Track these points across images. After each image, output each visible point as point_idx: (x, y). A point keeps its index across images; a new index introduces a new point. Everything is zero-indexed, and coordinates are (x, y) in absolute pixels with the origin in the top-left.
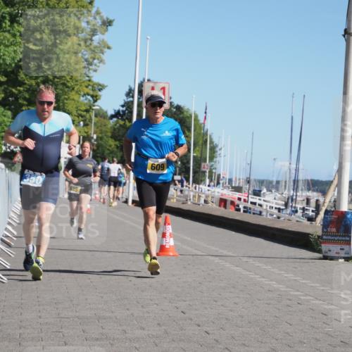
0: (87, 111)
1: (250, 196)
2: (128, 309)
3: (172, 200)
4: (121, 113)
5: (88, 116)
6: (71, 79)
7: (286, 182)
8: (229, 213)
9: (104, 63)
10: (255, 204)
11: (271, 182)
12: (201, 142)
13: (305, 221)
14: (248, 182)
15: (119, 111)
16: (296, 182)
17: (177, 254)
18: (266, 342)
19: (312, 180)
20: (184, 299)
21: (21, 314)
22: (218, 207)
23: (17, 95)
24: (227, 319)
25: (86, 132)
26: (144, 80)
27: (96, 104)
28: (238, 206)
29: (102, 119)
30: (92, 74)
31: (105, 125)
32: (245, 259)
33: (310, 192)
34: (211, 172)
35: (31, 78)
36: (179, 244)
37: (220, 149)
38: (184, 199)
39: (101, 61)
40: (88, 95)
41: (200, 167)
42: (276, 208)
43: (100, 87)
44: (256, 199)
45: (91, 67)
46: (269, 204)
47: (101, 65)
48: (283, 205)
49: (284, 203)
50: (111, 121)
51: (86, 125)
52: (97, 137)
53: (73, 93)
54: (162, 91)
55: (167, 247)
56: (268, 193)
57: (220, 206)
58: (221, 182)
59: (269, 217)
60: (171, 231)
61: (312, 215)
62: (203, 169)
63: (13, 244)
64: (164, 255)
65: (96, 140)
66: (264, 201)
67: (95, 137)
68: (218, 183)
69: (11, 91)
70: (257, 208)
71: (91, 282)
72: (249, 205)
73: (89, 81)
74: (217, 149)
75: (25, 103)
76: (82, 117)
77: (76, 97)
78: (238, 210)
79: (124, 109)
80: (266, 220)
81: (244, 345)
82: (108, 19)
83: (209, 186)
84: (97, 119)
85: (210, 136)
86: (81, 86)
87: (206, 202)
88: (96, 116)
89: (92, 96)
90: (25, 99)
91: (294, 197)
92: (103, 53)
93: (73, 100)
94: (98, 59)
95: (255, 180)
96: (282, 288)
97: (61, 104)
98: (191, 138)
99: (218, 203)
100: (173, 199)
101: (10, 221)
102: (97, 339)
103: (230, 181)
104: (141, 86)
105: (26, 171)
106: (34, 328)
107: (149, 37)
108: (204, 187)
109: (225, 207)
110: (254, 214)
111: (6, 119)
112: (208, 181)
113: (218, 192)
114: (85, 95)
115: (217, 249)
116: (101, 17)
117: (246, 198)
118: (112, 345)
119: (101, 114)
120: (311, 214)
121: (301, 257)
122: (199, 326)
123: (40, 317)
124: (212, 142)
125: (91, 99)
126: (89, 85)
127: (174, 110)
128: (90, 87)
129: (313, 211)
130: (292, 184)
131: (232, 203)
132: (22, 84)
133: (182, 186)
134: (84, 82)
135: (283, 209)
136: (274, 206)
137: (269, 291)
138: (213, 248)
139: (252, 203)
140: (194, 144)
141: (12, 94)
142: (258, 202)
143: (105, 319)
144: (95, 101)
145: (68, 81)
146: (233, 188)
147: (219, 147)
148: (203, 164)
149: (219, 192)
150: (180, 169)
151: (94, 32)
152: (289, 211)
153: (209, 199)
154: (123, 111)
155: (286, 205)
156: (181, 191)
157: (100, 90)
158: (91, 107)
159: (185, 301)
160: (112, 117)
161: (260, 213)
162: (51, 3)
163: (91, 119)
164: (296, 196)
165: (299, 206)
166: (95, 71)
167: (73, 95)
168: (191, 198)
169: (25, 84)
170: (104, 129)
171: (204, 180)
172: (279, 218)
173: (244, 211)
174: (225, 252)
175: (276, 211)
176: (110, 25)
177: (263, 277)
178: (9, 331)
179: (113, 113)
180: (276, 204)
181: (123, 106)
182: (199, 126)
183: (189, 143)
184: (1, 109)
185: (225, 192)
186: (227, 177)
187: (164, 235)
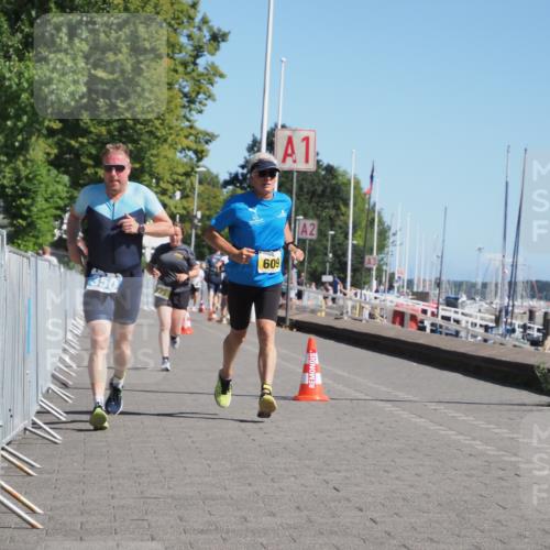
0: (187, 174)
1: (441, 307)
2: (250, 485)
3: (319, 314)
4: (240, 177)
5: (188, 183)
6: (161, 124)
7: (496, 285)
8: (408, 333)
9: (214, 100)
10: (448, 319)
11: (473, 285)
12: (364, 224)
13: (527, 346)
14: (438, 284)
15: (236, 175)
16: (512, 285)
17: (326, 397)
18: (465, 536)
19: (537, 282)
20: (338, 468)
21: (84, 492)
22: (391, 325)
23: (78, 150)
24: (404, 499)
25: (184, 208)
26: (276, 126)
27: (201, 163)
28: (422, 322)
29: (210, 187)
30: (195, 116)
31: (214, 198)
32: (433, 406)
33: (535, 300)
34: (380, 270)
35: (100, 122)
36: (330, 382)
37: (394, 234)
38: (338, 313)
39: (210, 96)
40: (189, 149)
41: (362, 263)
42: (481, 326)
43: (207, 137)
44: (450, 312)
45: (193, 106)
46: (470, 320)
47: (209, 102)
48: (491, 321)
49: (493, 317)
50: (225, 190)
51: (184, 196)
52: (203, 216)
53: (166, 146)
54: (305, 143)
55: (312, 386)
56: (469, 302)
57: (394, 322)
58: (396, 285)
59: (470, 339)
60: (317, 362)
61: (538, 337)
62: (367, 266)
63: (70, 383)
64: (306, 399)
65: (200, 221)
66: (463, 314)
67: (199, 215)
68: (391, 287)
69: (69, 144)
70: (453, 326)
71: (193, 442)
72: (439, 321)
73: (191, 127)
74: (391, 233)
75: (91, 162)
76: (180, 184)
77: (170, 154)
78: (423, 329)
79: (245, 171)
80: (467, 345)
81: (432, 540)
82: (219, 30)
83: (377, 291)
84: (202, 188)
85: (379, 213)
86: (177, 135)
87: (372, 316)
88: (201, 183)
89: (196, 152)
90: (90, 156)
91: (510, 308)
92: (212, 85)
93: (165, 157)
94: (205, 94)
95: (449, 282)
96: (491, 450)
97: (147, 164)
98: (348, 216)
99: (391, 318)
100: (321, 311)
101: (67, 347)
102: (202, 532)
103: (410, 283)
104: (271, 135)
105: (94, 271)
106: (102, 514)
107: (284, 59)
108: (369, 294)
109: (402, 324)
110: (447, 334)
111: (60, 188)
112: (374, 283)
113: (391, 302)
114: (183, 149)
115: (389, 390)
116: (210, 29)
117: (435, 310)
118: (224, 540)
119: (209, 180)
120: (536, 334)
121: (520, 402)
122: (361, 510)
123: (113, 497)
124: (381, 222)
125: (193, 156)
126: (191, 134)
127: (323, 173)
128: (192, 138)
129: (539, 330)
130: (507, 287)
131: (413, 318)
132: (85, 132)
133: (335, 292)
134: (182, 129)
135: (492, 328)
136: (479, 322)
137: (471, 455)
138: (383, 389)
139: (443, 318)
140: (354, 227)
141: (70, 149)
142: (453, 316)
143: (213, 500)
144: (200, 159)
145: (157, 128)
146: (413, 294)
147: (392, 231)
148: (367, 257)
149: (393, 300)
150: (332, 265)
151: (198, 51)
152: (501, 329)
153: (377, 313)
154: (243, 175)
155: (497, 320)
156: (334, 300)
157: (207, 142)
158: (193, 169)
159: (338, 471)
160: (226, 183)
161: (457, 334)
162: (132, 7)
163: (193, 188)
164: (513, 306)
165: (517, 323)
166: (200, 112)
167: (165, 149)
168: (349, 310)
169: (91, 132)
170: (213, 202)
171: (369, 282)
172: (485, 341)
173: (432, 331)
174: (402, 395)
175: (482, 331)
176: (223, 40)
177: (462, 434)
178: (64, 518)
179: (227, 177)
180: (482, 319)
181: (243, 167)
182: (362, 197)
183: (347, 224)
184: (54, 172)
185: (402, 300)
186: (406, 277)
187: (306, 368)
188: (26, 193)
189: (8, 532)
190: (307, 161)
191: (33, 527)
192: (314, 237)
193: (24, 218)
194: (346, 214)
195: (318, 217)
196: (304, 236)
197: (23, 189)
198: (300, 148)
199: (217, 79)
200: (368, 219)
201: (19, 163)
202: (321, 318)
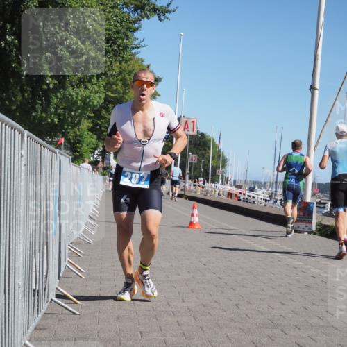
1: (247, 191)
2: (169, 262)
3: (197, 193)
7: (270, 183)
8: (234, 202)
10: (250, 196)
11: (261, 183)
12: (216, 157)
14: (246, 182)
17: (201, 227)
20: (205, 256)
22: (226, 198)
23: (100, 125)
24: (232, 270)
26: (181, 116)
28: (240, 197)
34: (222, 176)
36: (202, 221)
37: (229, 161)
38: (205, 193)
41: (215, 173)
44: (251, 194)
46: (259, 197)
48: (268, 197)
54: (192, 123)
55: (194, 223)
56: (259, 190)
57: (228, 197)
58: (229, 182)
59: (259, 205)
60: (197, 213)
62: (217, 174)
64: (192, 228)
66: (256, 194)
68: (227, 183)
70: (252, 200)
72: (246, 197)
74: (227, 161)
78: (240, 200)
80: (258, 207)
83: (221, 184)
85: (222, 153)
87: (219, 194)
95: (250, 181)
103: (235, 181)
106: (109, 273)
108: (218, 185)
109: (231, 198)
110: (249, 202)
111: (93, 140)
112: (220, 181)
115: (226, 225)
117: (245, 193)
122: (215, 274)
124: (223, 156)
127: (200, 136)
131: (236, 195)
132: (104, 118)
135: (268, 200)
136: (263, 198)
138: (224, 224)
139: (248, 196)
140: (212, 158)
141: (97, 124)
142: (253, 195)
146: (236, 186)
147: (228, 159)
148: (217, 170)
149: (228, 188)
150: (203, 174)
152: (273, 200)
153: (221, 193)
154: (168, 136)
155: (271, 197)
159: (205, 258)
161: (254, 202)
165: (278, 198)
168: (210, 192)
171: (218, 181)
173: (243, 201)
175: (264, 201)
176: (160, 81)
180: (264, 196)
182: (216, 146)
183: (209, 157)
184: (90, 133)
185: (231, 188)
186: (233, 179)
187: (192, 215)
188: (79, 142)
189: (70, 279)
190: (193, 131)
191: (81, 277)
192: (196, 162)
193: (78, 152)
194: (209, 153)
195: (197, 154)
196: (191, 161)
197: (78, 140)
198: (190, 126)
199: (157, 97)
200: (218, 155)
201: (76, 130)
202: (198, 195)
